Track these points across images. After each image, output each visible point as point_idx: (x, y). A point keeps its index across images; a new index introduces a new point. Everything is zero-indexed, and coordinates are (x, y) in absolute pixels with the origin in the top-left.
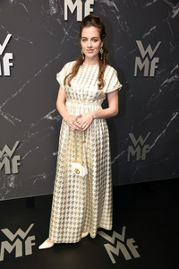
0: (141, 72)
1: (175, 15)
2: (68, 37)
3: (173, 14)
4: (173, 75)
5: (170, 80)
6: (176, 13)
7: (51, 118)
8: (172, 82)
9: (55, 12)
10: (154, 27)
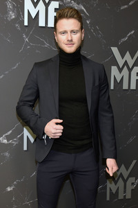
2: (28, 44)
7: (5, 141)
9: (13, 17)
10: (133, 32)
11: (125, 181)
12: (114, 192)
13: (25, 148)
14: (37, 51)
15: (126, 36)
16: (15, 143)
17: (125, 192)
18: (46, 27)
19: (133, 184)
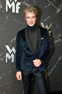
1: (58, 12)
2: (8, 20)
3: (57, 11)
4: (58, 39)
5: (57, 41)
6: (58, 11)
8: (58, 42)
9: (1, 7)
13: (7, 62)
14: (12, 23)
16: (2, 60)
18: (15, 13)
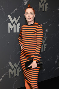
0: (12, 31)
10: (16, 9)
11: (16, 69)
12: (12, 74)
15: (14, 11)
17: (17, 73)
19: (20, 70)
